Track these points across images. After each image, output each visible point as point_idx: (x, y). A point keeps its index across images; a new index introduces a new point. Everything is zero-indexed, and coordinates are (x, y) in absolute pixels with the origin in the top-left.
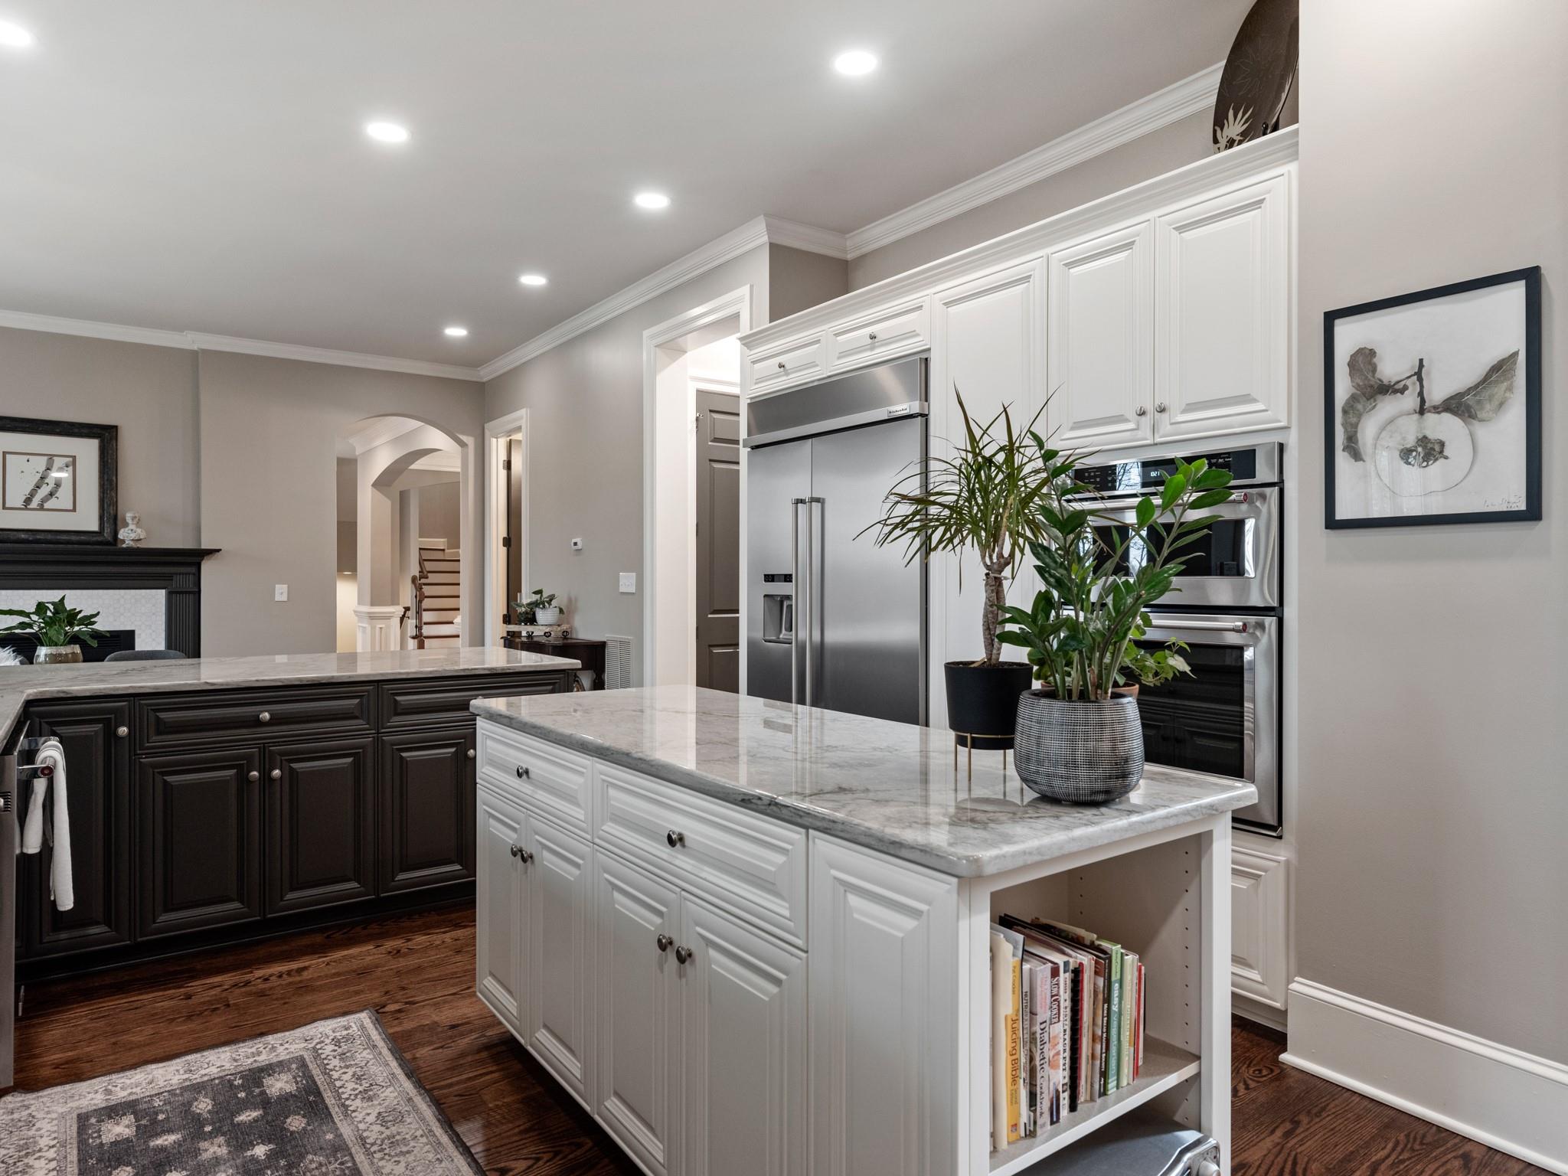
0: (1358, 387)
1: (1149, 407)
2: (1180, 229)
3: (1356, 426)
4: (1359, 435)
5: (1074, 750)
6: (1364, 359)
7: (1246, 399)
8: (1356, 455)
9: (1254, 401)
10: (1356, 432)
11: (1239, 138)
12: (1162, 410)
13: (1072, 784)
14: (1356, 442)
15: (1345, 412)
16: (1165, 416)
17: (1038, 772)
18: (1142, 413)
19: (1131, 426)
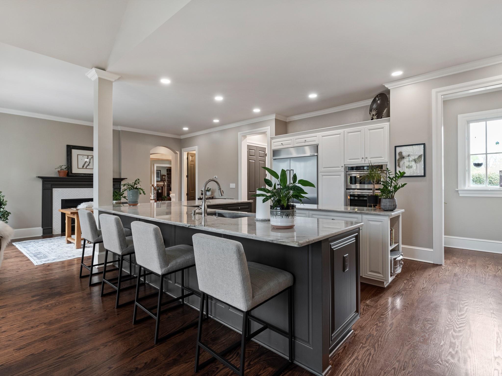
0: (400, 157)
1: (364, 157)
2: (369, 130)
3: (399, 163)
4: (400, 164)
5: (392, 204)
6: (400, 153)
7: (381, 157)
8: (399, 167)
9: (382, 158)
10: (399, 164)
11: (375, 115)
12: (366, 158)
13: (391, 208)
14: (400, 165)
15: (398, 161)
16: (367, 159)
17: (387, 207)
18: (362, 158)
19: (361, 160)
